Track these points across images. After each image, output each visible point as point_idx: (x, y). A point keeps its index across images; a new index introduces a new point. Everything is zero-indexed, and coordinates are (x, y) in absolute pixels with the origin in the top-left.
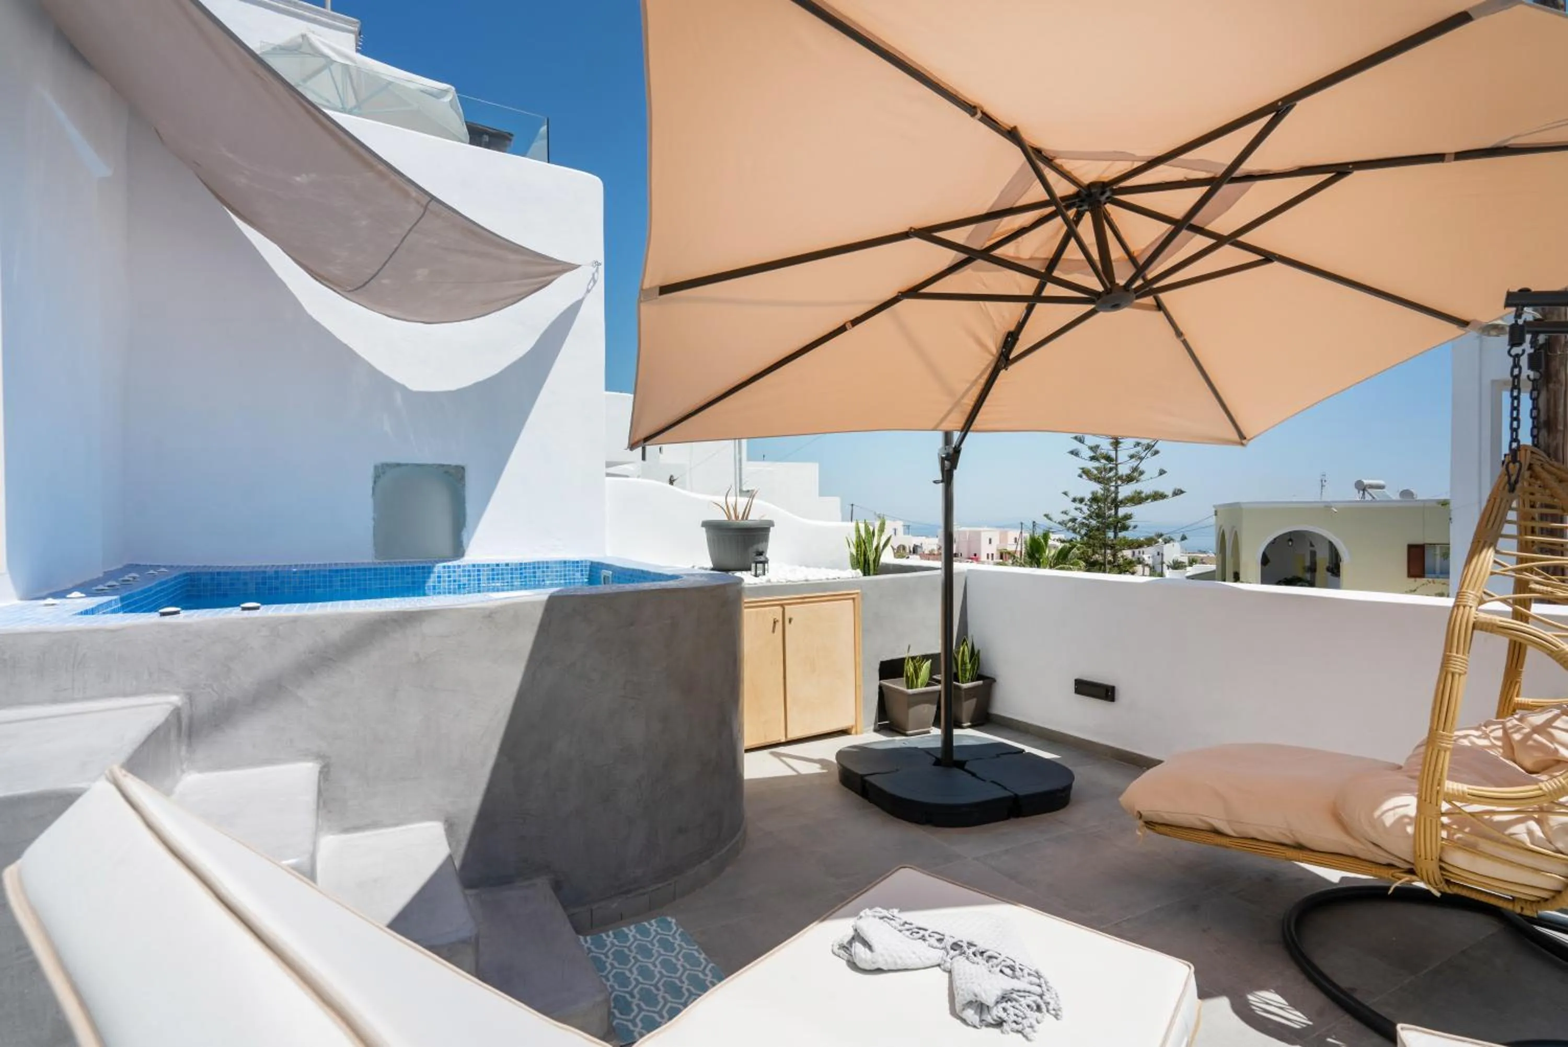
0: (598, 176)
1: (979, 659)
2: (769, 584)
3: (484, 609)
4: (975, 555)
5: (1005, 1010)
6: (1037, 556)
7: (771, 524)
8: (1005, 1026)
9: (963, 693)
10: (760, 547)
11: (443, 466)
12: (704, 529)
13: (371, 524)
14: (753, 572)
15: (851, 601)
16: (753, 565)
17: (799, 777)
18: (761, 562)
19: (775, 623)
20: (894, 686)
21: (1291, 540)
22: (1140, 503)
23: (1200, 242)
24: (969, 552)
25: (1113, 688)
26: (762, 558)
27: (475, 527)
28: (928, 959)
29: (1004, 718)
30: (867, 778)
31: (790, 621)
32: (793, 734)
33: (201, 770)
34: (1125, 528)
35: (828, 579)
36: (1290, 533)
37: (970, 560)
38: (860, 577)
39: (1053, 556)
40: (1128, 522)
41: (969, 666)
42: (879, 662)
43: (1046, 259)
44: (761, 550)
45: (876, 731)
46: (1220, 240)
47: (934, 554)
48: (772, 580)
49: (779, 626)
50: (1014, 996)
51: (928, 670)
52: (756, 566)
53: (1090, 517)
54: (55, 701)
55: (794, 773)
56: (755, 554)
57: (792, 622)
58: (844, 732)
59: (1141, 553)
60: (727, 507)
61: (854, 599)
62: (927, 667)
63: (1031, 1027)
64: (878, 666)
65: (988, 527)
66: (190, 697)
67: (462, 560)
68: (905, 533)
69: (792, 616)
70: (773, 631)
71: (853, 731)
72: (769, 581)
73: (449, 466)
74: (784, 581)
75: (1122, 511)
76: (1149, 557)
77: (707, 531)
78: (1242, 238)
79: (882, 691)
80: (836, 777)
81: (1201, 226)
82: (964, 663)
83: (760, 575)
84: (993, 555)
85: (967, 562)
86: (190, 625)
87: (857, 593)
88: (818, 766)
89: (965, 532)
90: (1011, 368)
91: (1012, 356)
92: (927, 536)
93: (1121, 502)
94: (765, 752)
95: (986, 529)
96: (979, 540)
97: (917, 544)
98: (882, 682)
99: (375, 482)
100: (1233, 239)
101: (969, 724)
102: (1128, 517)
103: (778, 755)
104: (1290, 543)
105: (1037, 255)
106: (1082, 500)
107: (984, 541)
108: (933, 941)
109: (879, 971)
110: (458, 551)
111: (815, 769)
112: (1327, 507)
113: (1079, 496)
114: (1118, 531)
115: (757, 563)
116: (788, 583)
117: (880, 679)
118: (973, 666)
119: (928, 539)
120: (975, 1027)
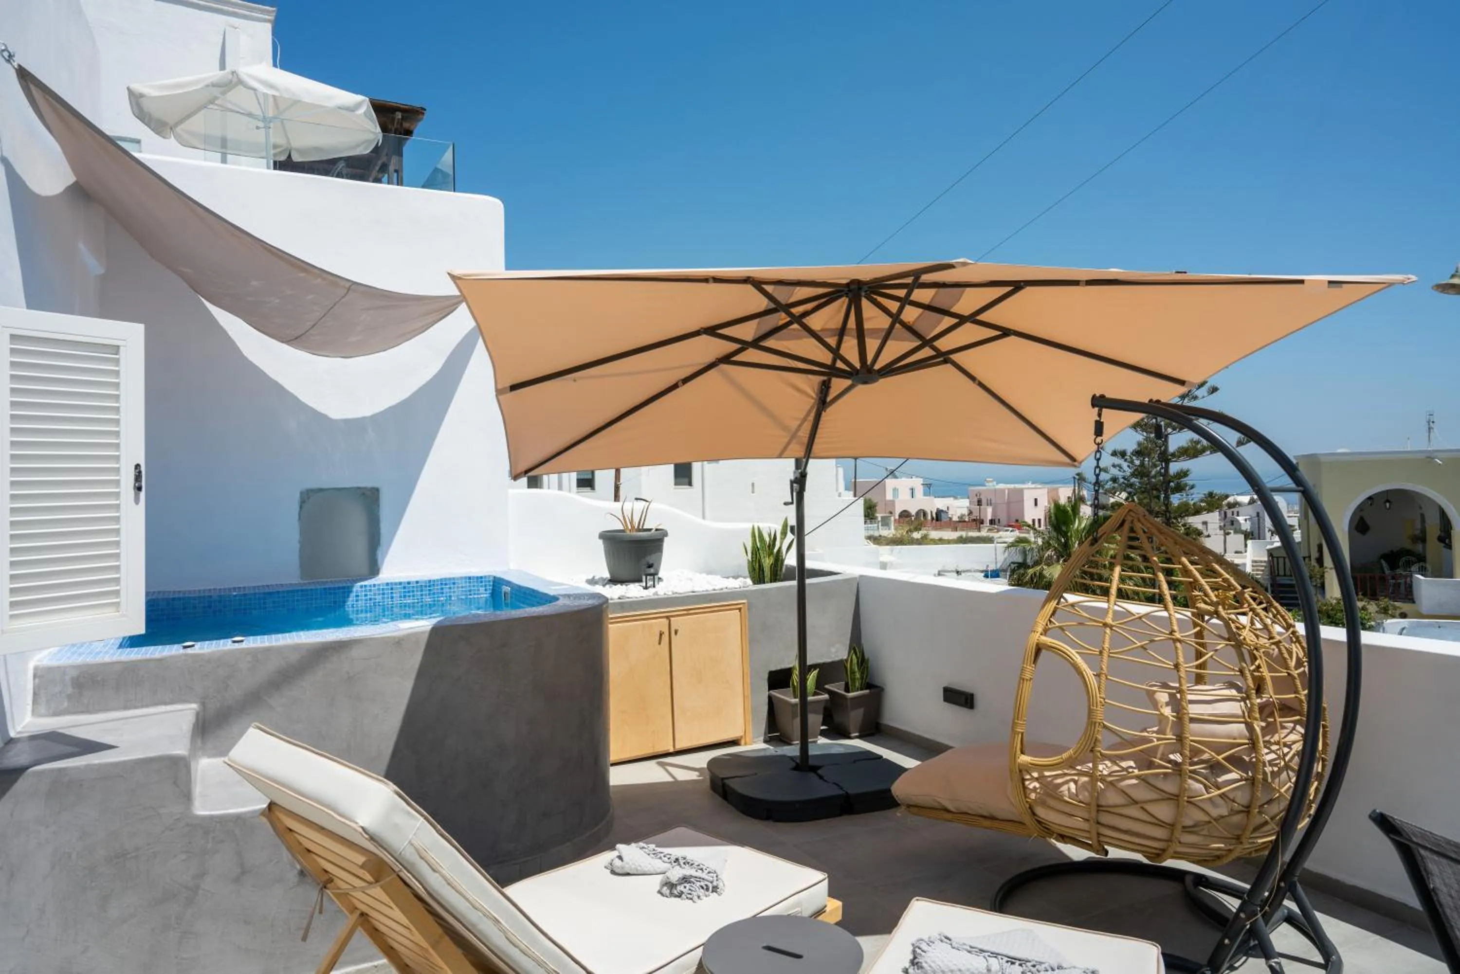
0: (498, 198)
1: (867, 667)
2: (656, 597)
3: (394, 638)
4: (1017, 521)
5: (685, 887)
6: (1064, 528)
7: (665, 534)
8: (683, 896)
9: (849, 703)
10: (651, 559)
11: (359, 488)
12: (601, 542)
13: (297, 546)
14: (644, 584)
15: (738, 611)
16: (644, 577)
17: (676, 783)
18: (651, 575)
19: (661, 635)
20: (782, 697)
21: (1388, 501)
22: (1196, 457)
23: (948, 321)
24: (1009, 520)
25: (972, 696)
26: (652, 571)
27: (389, 546)
28: (659, 868)
29: (892, 728)
30: (726, 781)
31: (676, 632)
32: (681, 745)
33: (209, 757)
34: (1179, 489)
35: (714, 590)
36: (1387, 491)
37: (1011, 529)
38: (750, 585)
39: (1084, 528)
40: (1185, 480)
41: (858, 675)
42: (768, 672)
43: (837, 329)
44: (651, 562)
45: (765, 742)
46: (962, 320)
47: (965, 521)
48: (659, 593)
49: (665, 638)
50: (692, 880)
51: (815, 681)
52: (646, 578)
53: (1133, 475)
54: (126, 708)
55: (670, 779)
56: (645, 567)
57: (678, 634)
58: (734, 743)
59: (1235, 513)
60: (624, 517)
61: (740, 609)
62: (814, 676)
63: (699, 897)
64: (766, 676)
65: (1033, 483)
66: (203, 705)
67: (377, 578)
68: (925, 494)
69: (677, 628)
70: (660, 643)
71: (743, 742)
72: (656, 594)
73: (365, 488)
74: (670, 593)
75: (1174, 467)
76: (1246, 520)
77: (604, 543)
78: (980, 317)
79: (771, 701)
80: (708, 783)
81: (946, 309)
82: (853, 672)
83: (650, 587)
84: (1039, 520)
85: (1007, 531)
86: (203, 654)
87: (743, 603)
88: (697, 773)
89: (1003, 491)
90: (829, 410)
91: (829, 399)
92: (955, 498)
93: (1173, 455)
94: (653, 763)
95: (1030, 485)
96: (1021, 501)
97: (941, 508)
98: (772, 692)
99: (301, 507)
100: (972, 318)
101: (857, 734)
102: (1184, 474)
103: (662, 765)
104: (1388, 504)
105: (828, 326)
106: (1123, 454)
107: (1028, 504)
108: (666, 859)
109: (628, 874)
110: (374, 570)
111: (693, 776)
112: (1429, 458)
113: (1119, 448)
114: (1169, 493)
115: (647, 575)
116: (674, 596)
117: (769, 689)
118: (862, 673)
119: (956, 501)
120: (667, 897)
